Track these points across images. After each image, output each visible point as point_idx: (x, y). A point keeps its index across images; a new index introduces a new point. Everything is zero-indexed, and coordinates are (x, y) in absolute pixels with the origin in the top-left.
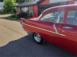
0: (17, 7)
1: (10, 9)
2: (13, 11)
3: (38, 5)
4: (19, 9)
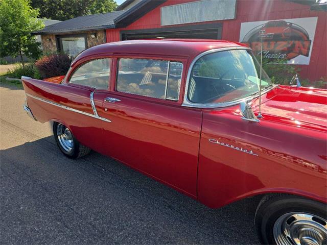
0: (43, 34)
1: (15, 44)
2: (26, 52)
3: (120, 31)
4: (50, 44)
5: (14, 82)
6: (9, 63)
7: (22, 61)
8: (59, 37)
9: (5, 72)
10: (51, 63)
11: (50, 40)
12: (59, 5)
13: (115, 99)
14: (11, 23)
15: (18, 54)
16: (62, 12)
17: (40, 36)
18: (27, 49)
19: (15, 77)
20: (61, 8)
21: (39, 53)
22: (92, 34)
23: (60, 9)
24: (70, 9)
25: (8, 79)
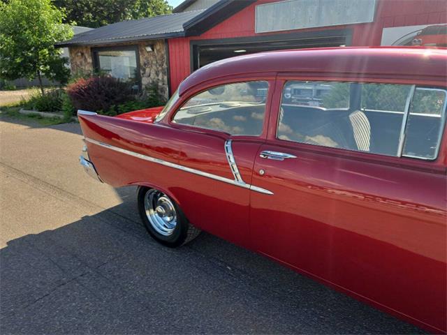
0: (72, 46)
1: (31, 59)
2: (47, 72)
3: (191, 41)
4: (82, 60)
5: (32, 116)
6: (19, 88)
7: (41, 86)
8: (96, 50)
9: (18, 101)
10: (89, 89)
11: (82, 54)
12: (87, 5)
13: (281, 154)
14: (26, 30)
15: (35, 76)
16: (91, 15)
17: (67, 49)
18: (48, 67)
19: (32, 109)
20: (90, 10)
21: (66, 74)
22: (147, 46)
23: (88, 12)
24: (102, 11)
25: (22, 111)
